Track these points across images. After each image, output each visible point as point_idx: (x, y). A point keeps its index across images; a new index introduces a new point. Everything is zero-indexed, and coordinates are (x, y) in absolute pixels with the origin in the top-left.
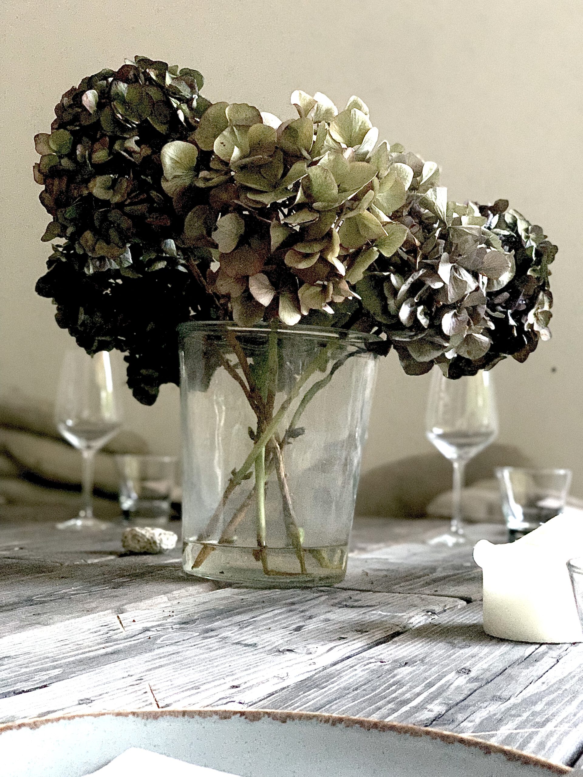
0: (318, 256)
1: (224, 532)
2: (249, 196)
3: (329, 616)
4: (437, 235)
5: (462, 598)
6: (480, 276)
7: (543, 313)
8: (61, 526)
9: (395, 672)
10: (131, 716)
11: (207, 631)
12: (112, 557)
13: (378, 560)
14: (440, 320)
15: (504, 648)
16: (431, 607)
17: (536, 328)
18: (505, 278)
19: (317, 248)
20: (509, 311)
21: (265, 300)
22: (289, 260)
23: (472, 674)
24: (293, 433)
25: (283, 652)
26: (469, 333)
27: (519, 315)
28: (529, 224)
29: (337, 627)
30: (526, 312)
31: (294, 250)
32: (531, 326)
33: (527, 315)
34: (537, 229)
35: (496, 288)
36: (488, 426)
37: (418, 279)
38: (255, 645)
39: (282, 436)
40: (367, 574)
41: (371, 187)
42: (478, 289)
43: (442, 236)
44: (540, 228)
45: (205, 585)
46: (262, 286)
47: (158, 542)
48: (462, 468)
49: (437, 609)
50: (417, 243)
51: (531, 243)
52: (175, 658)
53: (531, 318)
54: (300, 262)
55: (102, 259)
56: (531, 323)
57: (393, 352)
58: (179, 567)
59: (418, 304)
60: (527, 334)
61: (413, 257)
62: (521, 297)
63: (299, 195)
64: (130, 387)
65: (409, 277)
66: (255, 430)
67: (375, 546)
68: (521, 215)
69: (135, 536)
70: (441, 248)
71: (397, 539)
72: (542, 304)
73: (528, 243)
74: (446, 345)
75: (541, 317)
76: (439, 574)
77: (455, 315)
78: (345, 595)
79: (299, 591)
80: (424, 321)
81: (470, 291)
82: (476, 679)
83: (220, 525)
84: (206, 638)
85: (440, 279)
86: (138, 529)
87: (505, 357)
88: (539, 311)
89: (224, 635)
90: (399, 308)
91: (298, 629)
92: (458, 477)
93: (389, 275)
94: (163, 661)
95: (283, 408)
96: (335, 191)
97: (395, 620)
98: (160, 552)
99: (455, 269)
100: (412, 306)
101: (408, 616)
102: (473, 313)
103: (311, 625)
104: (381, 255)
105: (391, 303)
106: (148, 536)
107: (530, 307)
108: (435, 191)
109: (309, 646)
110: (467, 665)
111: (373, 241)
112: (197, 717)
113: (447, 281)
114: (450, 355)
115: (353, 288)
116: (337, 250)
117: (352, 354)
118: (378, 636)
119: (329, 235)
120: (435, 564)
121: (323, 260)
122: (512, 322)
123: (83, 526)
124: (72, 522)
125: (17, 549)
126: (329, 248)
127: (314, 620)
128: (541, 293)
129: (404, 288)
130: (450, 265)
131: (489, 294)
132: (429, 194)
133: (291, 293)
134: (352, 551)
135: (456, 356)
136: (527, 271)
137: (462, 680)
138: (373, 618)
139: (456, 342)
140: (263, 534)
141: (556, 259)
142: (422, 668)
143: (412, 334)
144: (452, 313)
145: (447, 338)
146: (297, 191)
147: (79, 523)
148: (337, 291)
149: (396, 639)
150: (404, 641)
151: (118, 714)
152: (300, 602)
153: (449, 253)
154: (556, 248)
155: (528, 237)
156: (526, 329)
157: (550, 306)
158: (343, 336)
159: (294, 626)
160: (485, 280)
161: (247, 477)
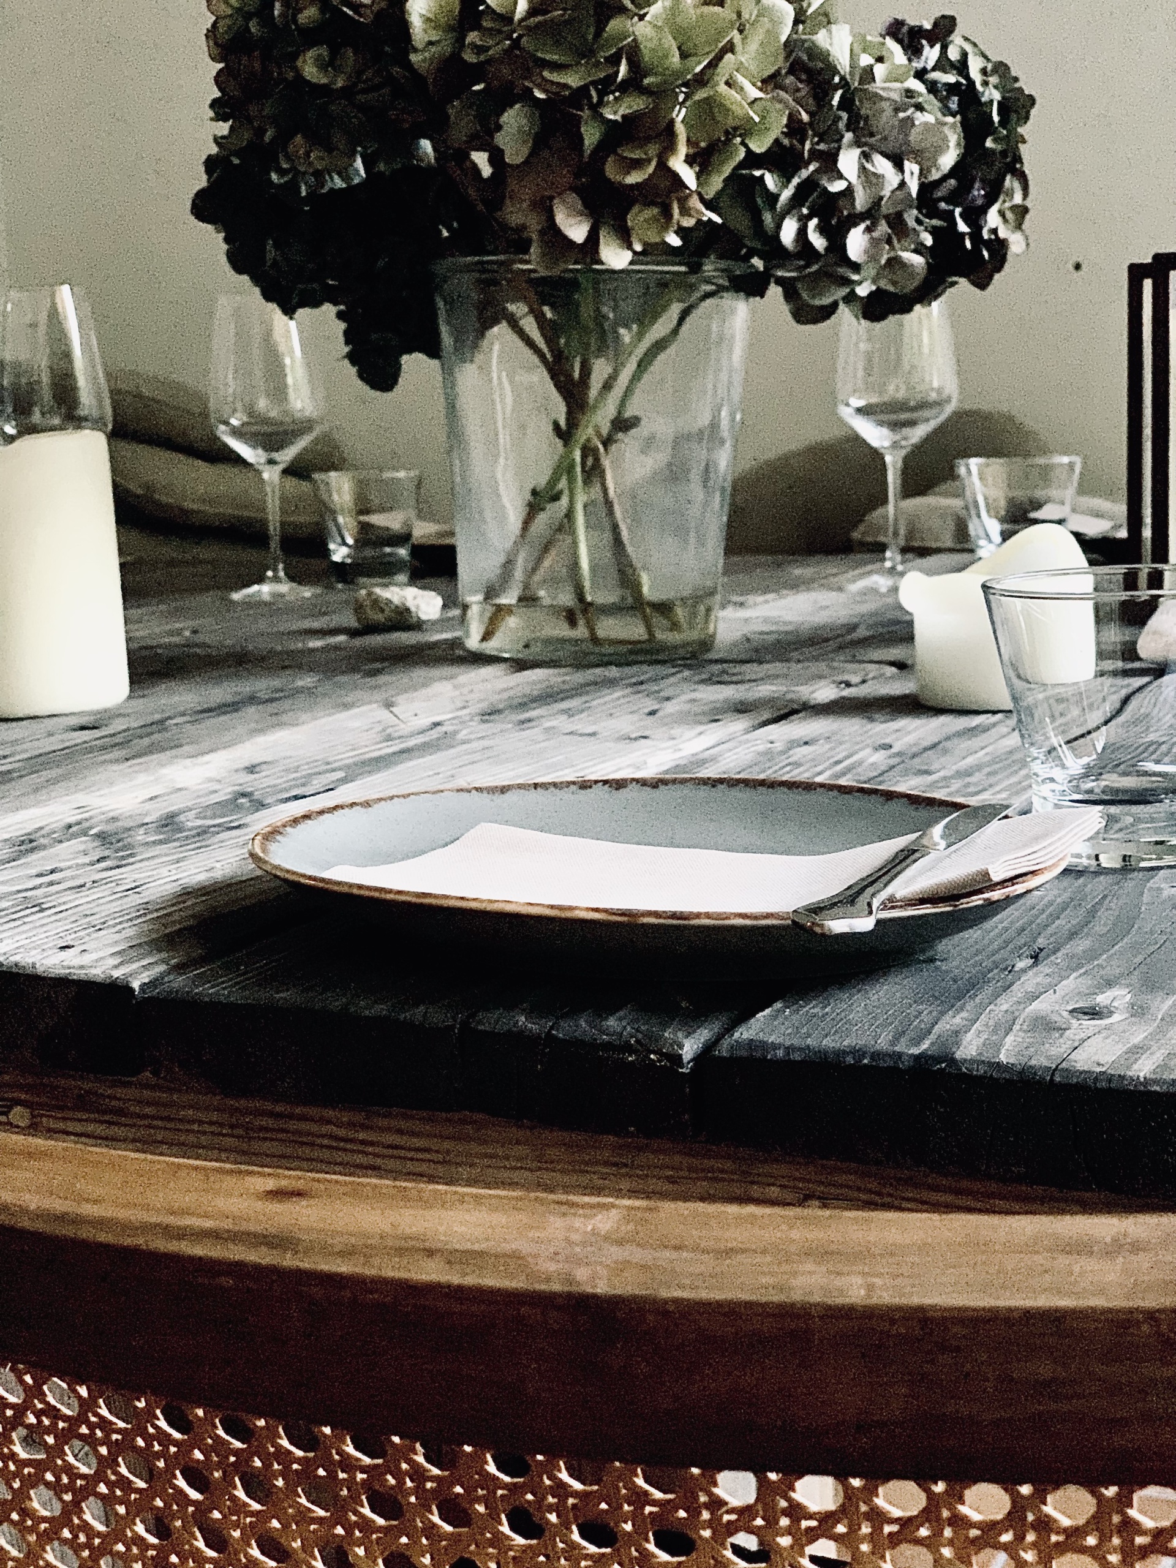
0: (654, 163)
1: (526, 586)
2: (546, 74)
3: (693, 695)
4: (835, 101)
5: (892, 664)
6: (906, 163)
7: (1014, 208)
8: (236, 596)
9: (791, 752)
10: (474, 792)
11: (523, 722)
12: (342, 638)
13: (766, 620)
14: (844, 237)
15: (943, 719)
16: (846, 677)
17: (1002, 234)
18: (948, 160)
19: (653, 150)
20: (958, 211)
21: (577, 231)
22: (611, 171)
23: (893, 750)
24: (623, 424)
25: (636, 739)
26: (892, 254)
27: (974, 217)
28: (988, 60)
29: (706, 708)
30: (984, 210)
31: (619, 155)
32: (994, 231)
33: (985, 213)
34: (1001, 68)
35: (935, 175)
36: (939, 391)
37: (808, 177)
38: (594, 734)
39: (605, 432)
40: (748, 640)
41: (730, 48)
42: (902, 184)
43: (842, 105)
44: (1006, 65)
45: (503, 666)
46: (573, 212)
47: (413, 609)
48: (900, 464)
49: (855, 679)
50: (805, 117)
51: (992, 94)
52: (488, 753)
53: (993, 218)
54: (628, 173)
55: (319, 175)
56: (994, 226)
57: (775, 292)
58: (457, 643)
59: (809, 217)
60: (988, 244)
61: (798, 141)
62: (977, 185)
63: (623, 69)
64: (353, 363)
65: (793, 177)
66: (563, 423)
67: (760, 599)
68: (975, 45)
69: (376, 602)
70: (841, 125)
71: (795, 585)
72: (1010, 194)
73: (987, 93)
74: (855, 277)
75: (1009, 215)
76: (862, 632)
77: (868, 230)
78: (716, 668)
79: (645, 667)
80: (818, 242)
81: (891, 188)
82: (899, 754)
83: (519, 574)
84: (524, 730)
85: (841, 176)
86: (378, 591)
87: (956, 283)
88: (1007, 205)
89: (548, 724)
90: (779, 227)
91: (652, 713)
92: (893, 478)
93: (762, 176)
94: (477, 756)
95: (607, 386)
96: (675, 59)
97: (789, 696)
98: (418, 626)
99: (866, 156)
100: (799, 220)
101: (811, 689)
102: (897, 222)
103: (670, 708)
104: (749, 152)
105: (768, 218)
106: (396, 600)
107: (991, 200)
108: (830, 32)
109: (672, 732)
110: (887, 741)
111: (735, 129)
112: (552, 789)
113: (854, 179)
114: (863, 291)
115: (710, 205)
116: (683, 150)
117: (708, 295)
118: (766, 715)
119: (669, 130)
120: (855, 620)
121: (663, 166)
122: (962, 227)
123: (274, 595)
124: (255, 588)
125: (187, 633)
126: (670, 147)
127: (674, 701)
128: (1008, 177)
129: (786, 194)
130: (858, 151)
131: (923, 187)
132: (821, 38)
133: (615, 219)
134: (723, 607)
135: (874, 288)
136: (985, 141)
137: (880, 757)
138: (757, 695)
139: (870, 271)
140: (587, 584)
141: (1031, 117)
142: (828, 746)
143: (802, 263)
144: (862, 226)
145: (856, 267)
146: (618, 64)
147: (264, 590)
148: (685, 211)
149: (792, 718)
150: (805, 718)
151: (458, 791)
152: (650, 680)
153: (854, 132)
154: (1032, 100)
155: (985, 83)
156: (986, 237)
157: (1026, 195)
158: (695, 268)
159: (647, 711)
160: (916, 168)
161: (556, 498)
